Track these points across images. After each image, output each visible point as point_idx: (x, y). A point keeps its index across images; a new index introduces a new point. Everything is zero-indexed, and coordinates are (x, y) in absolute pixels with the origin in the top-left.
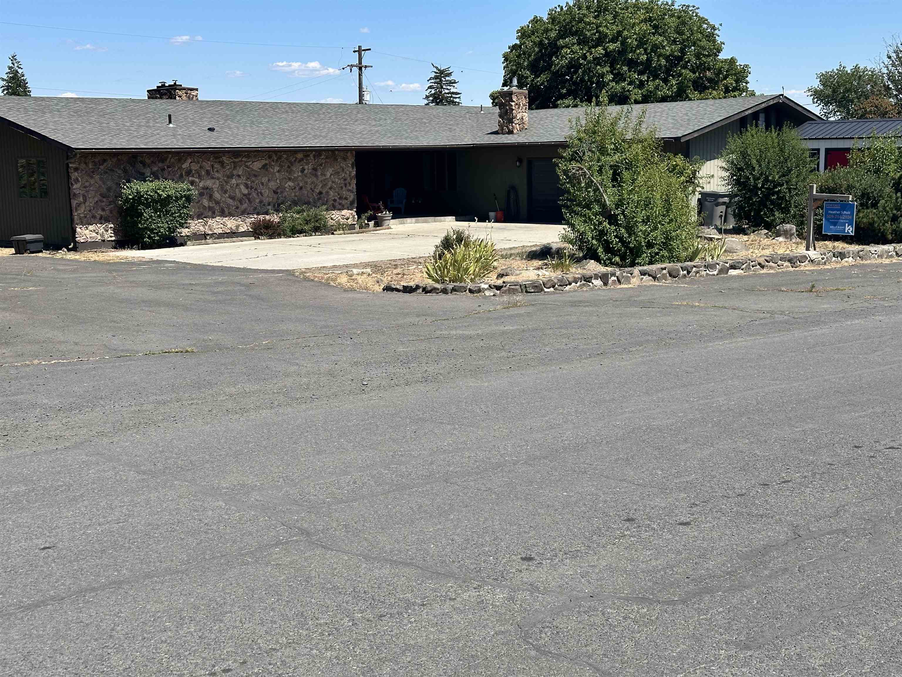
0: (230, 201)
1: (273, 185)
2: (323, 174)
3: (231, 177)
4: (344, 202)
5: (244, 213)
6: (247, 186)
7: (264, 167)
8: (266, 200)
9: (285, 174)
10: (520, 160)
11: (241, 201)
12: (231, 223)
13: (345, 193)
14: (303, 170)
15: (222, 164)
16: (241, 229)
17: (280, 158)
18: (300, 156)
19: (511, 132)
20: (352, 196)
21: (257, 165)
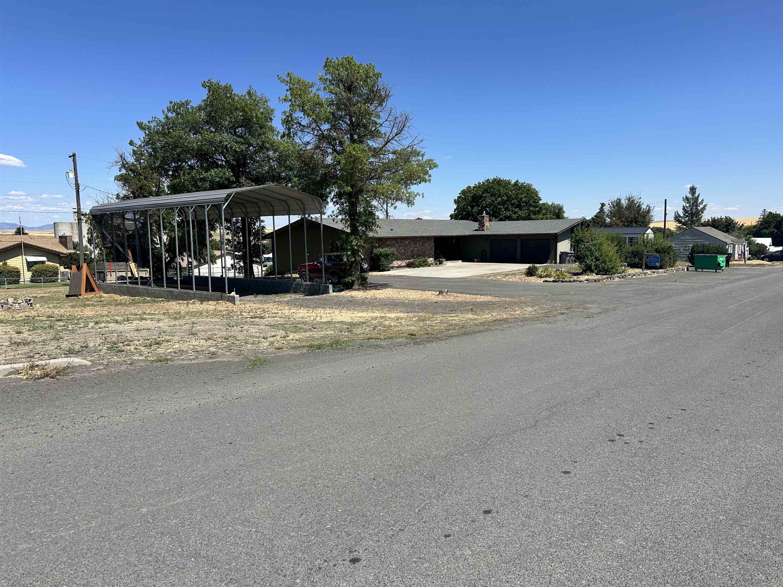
0: (399, 255)
1: (411, 249)
2: (425, 245)
3: (400, 246)
4: (431, 255)
5: (403, 259)
6: (404, 250)
7: (409, 243)
8: (409, 255)
9: (415, 246)
10: (487, 240)
11: (402, 255)
12: (399, 263)
13: (431, 252)
14: (419, 244)
15: (397, 242)
16: (402, 265)
17: (413, 240)
18: (419, 239)
19: (483, 230)
20: (433, 253)
21: (407, 242)
